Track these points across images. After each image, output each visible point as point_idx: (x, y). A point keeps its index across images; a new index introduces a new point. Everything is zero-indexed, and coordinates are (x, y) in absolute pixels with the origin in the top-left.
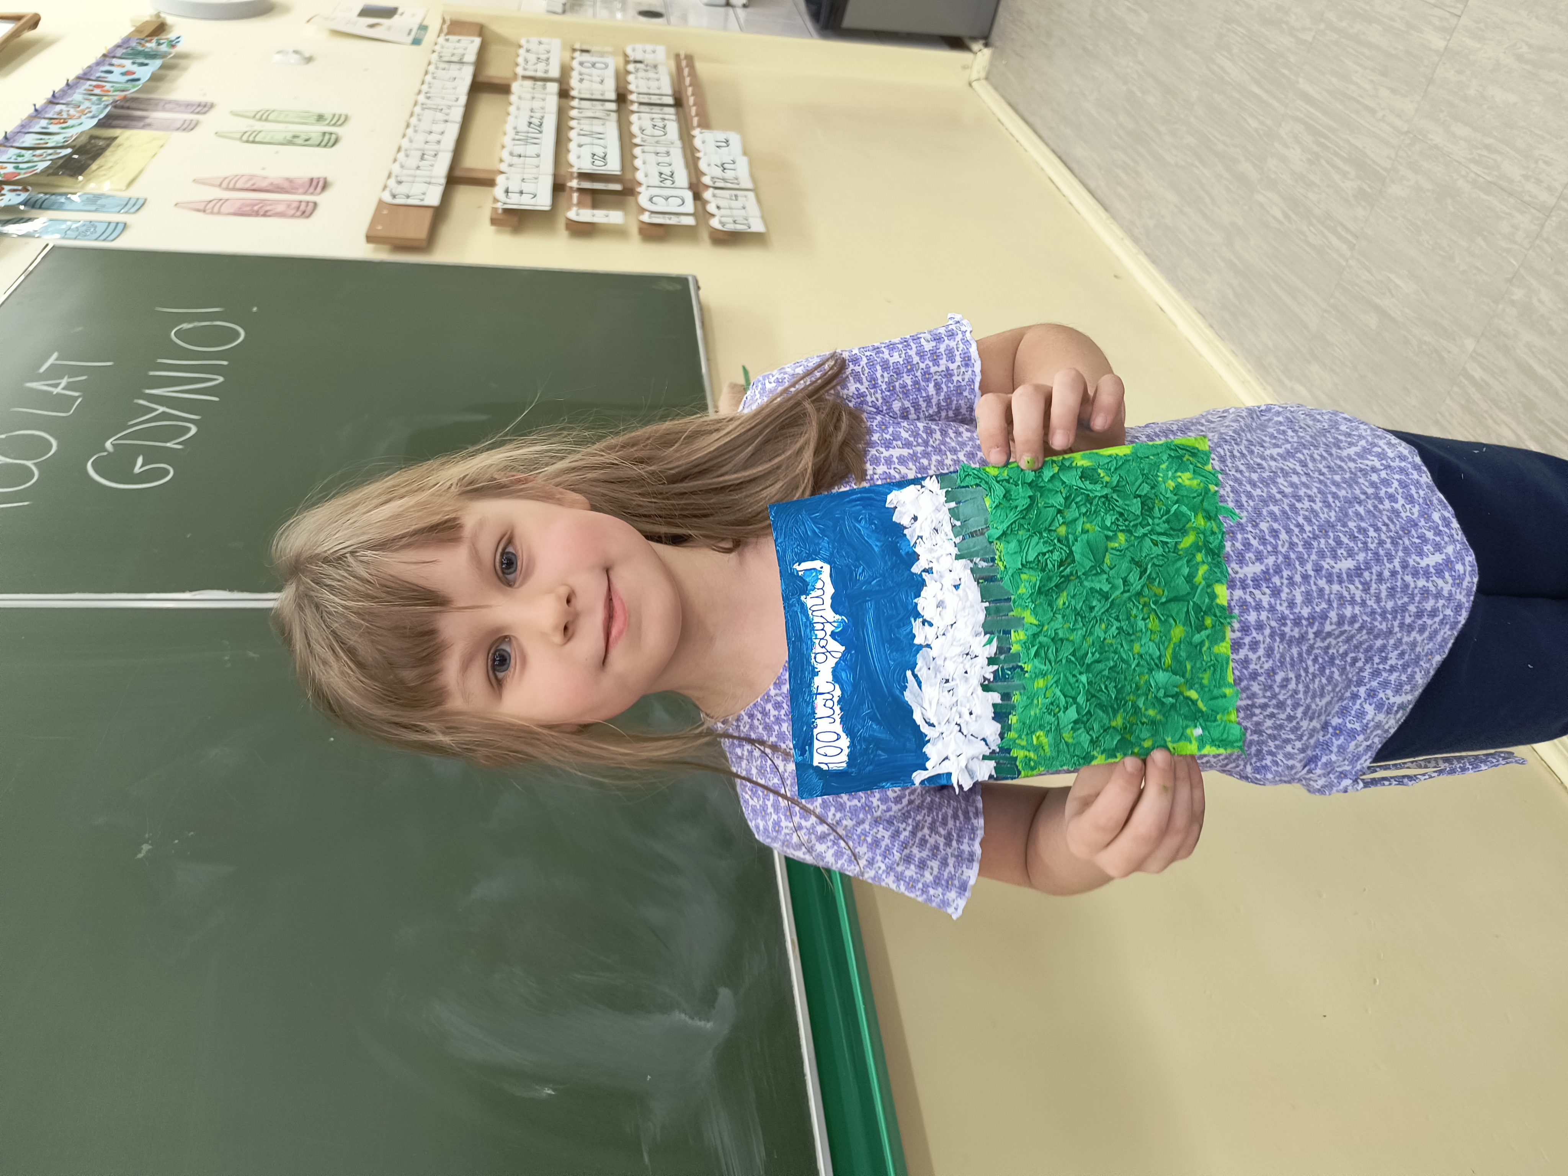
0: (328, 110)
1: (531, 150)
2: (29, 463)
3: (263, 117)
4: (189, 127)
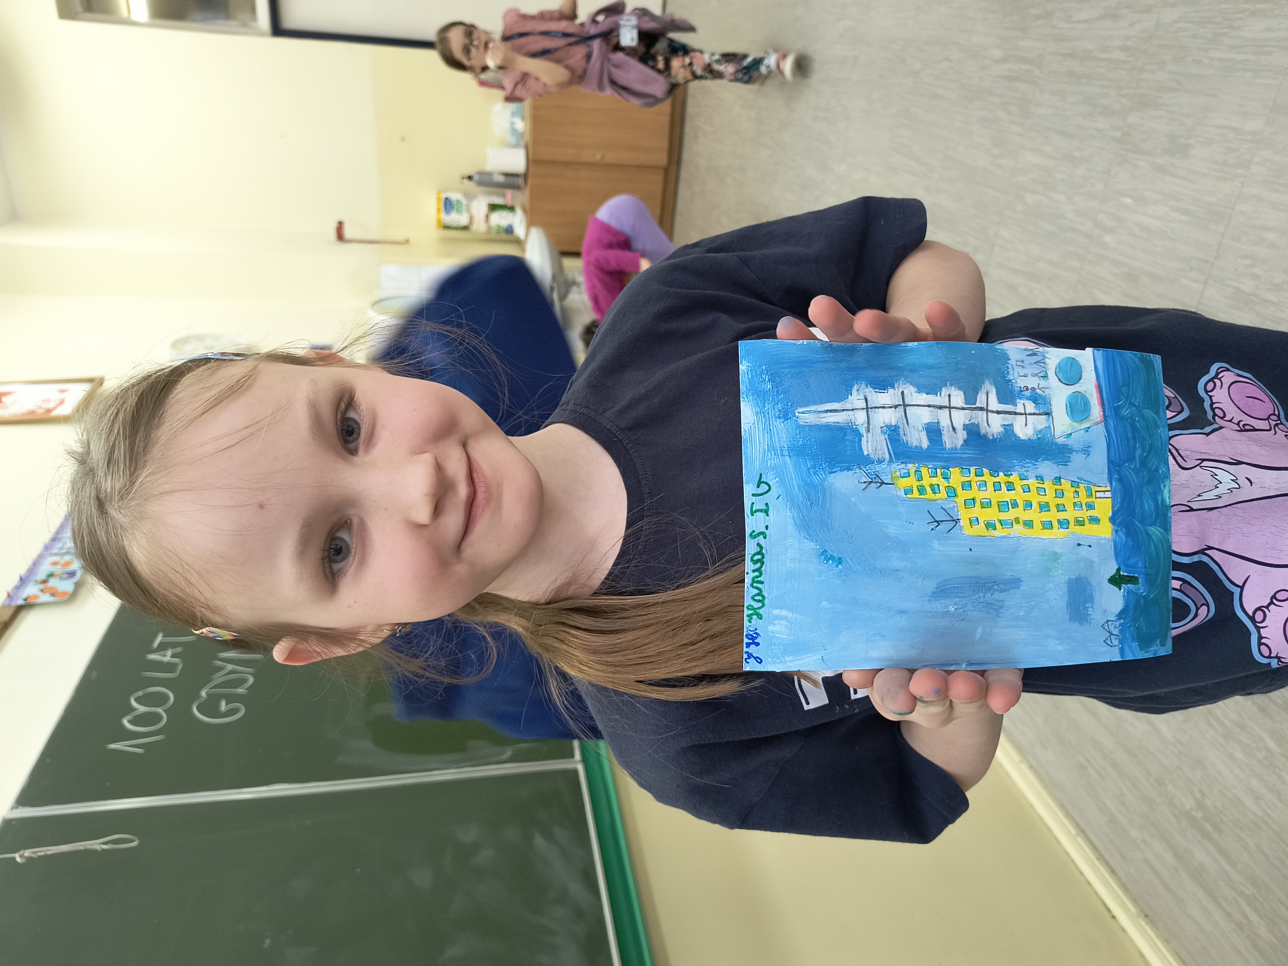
2: (160, 710)
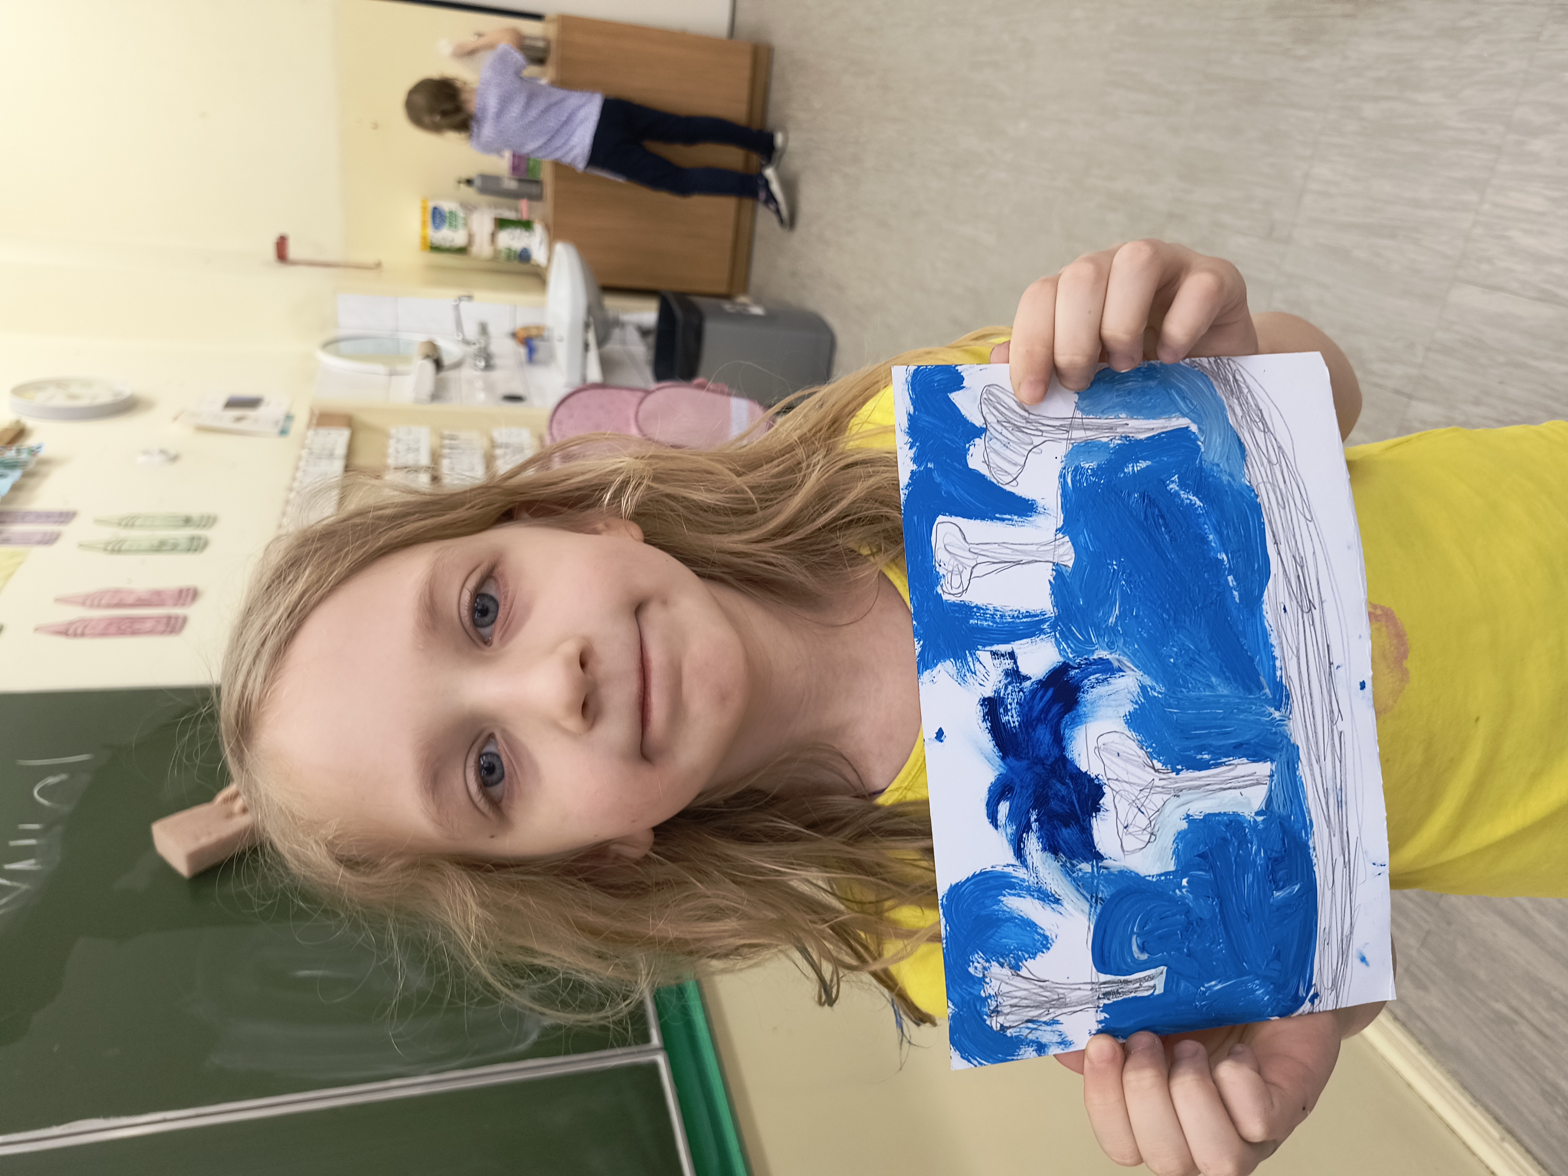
0: (195, 510)
3: (128, 522)
4: (50, 540)
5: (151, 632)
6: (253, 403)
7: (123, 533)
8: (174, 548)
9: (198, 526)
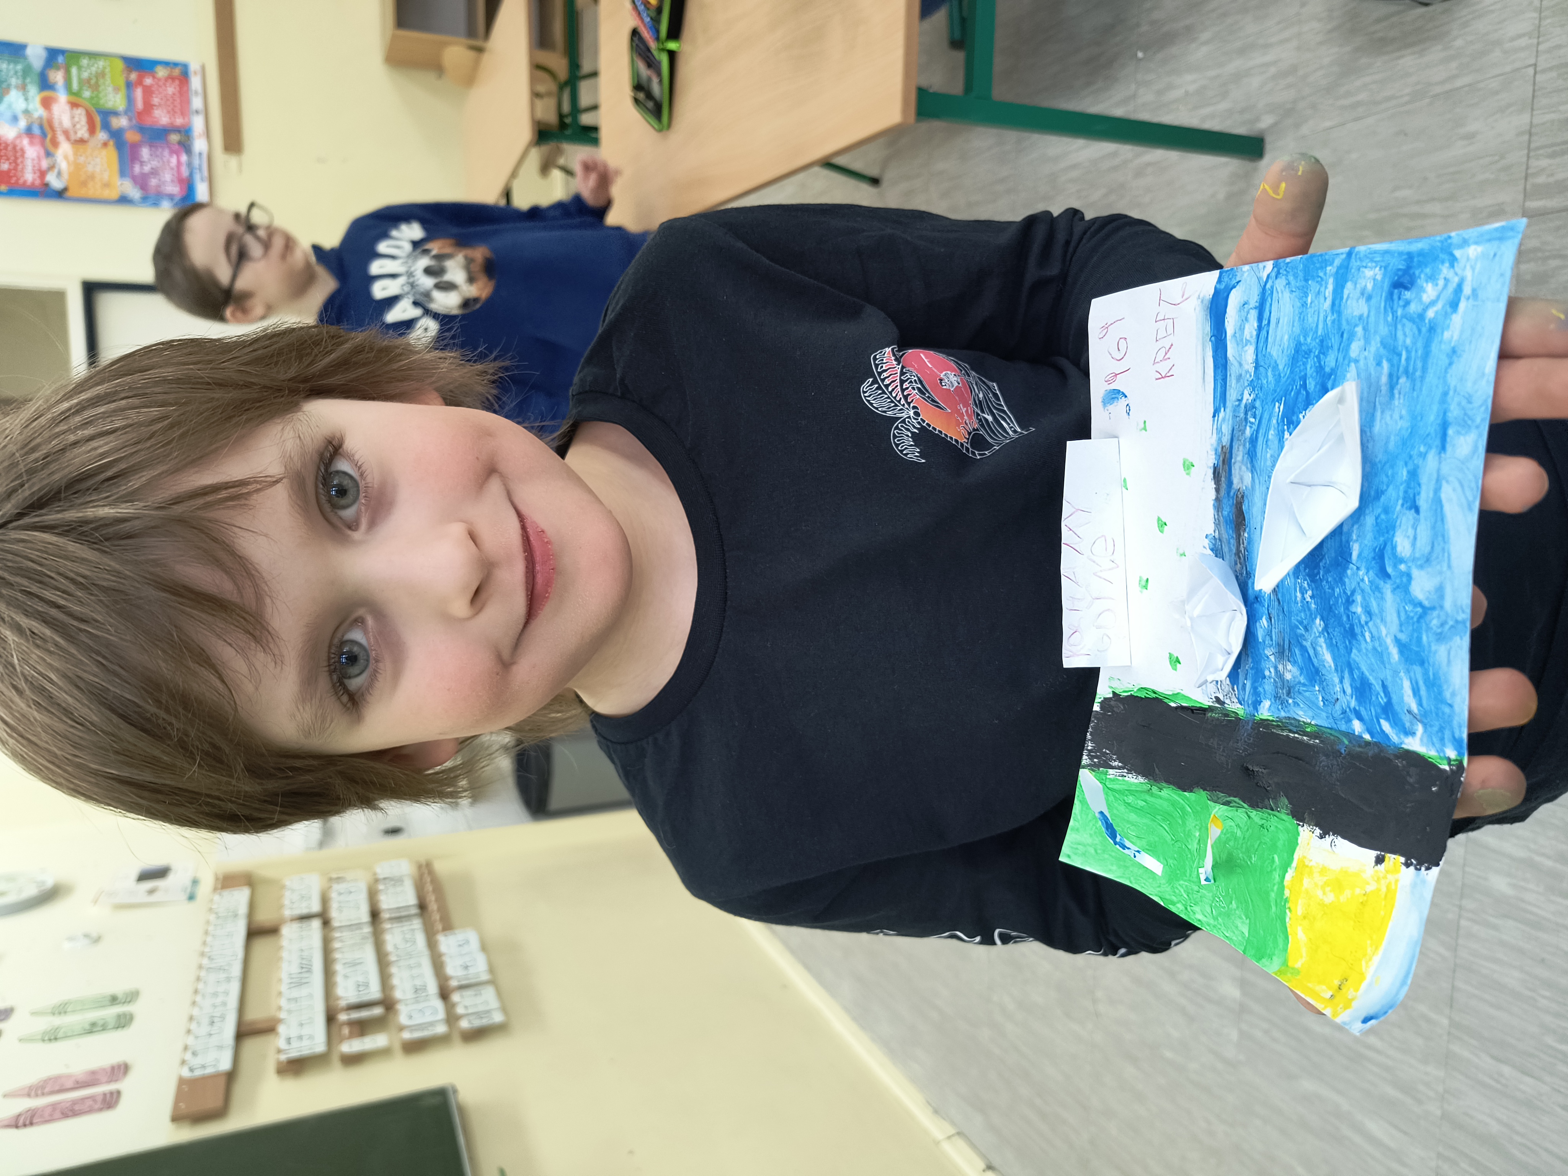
0: (119, 988)
1: (304, 991)
3: (61, 1009)
5: (90, 1111)
6: (160, 873)
7: (57, 1021)
8: (104, 1028)
9: (124, 1003)
